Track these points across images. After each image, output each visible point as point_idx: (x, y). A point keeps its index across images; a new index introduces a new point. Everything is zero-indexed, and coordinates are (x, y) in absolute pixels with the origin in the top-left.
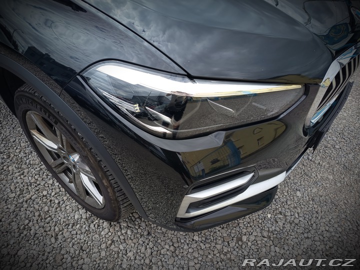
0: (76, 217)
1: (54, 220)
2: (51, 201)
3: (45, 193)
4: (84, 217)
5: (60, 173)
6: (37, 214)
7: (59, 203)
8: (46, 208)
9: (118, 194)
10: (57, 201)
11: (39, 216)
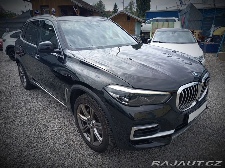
0: (88, 153)
1: (79, 153)
2: (78, 146)
3: (76, 143)
4: (91, 153)
5: (84, 133)
6: (72, 150)
7: (81, 147)
8: (76, 148)
9: (109, 132)
10: (80, 146)
11: (73, 151)
